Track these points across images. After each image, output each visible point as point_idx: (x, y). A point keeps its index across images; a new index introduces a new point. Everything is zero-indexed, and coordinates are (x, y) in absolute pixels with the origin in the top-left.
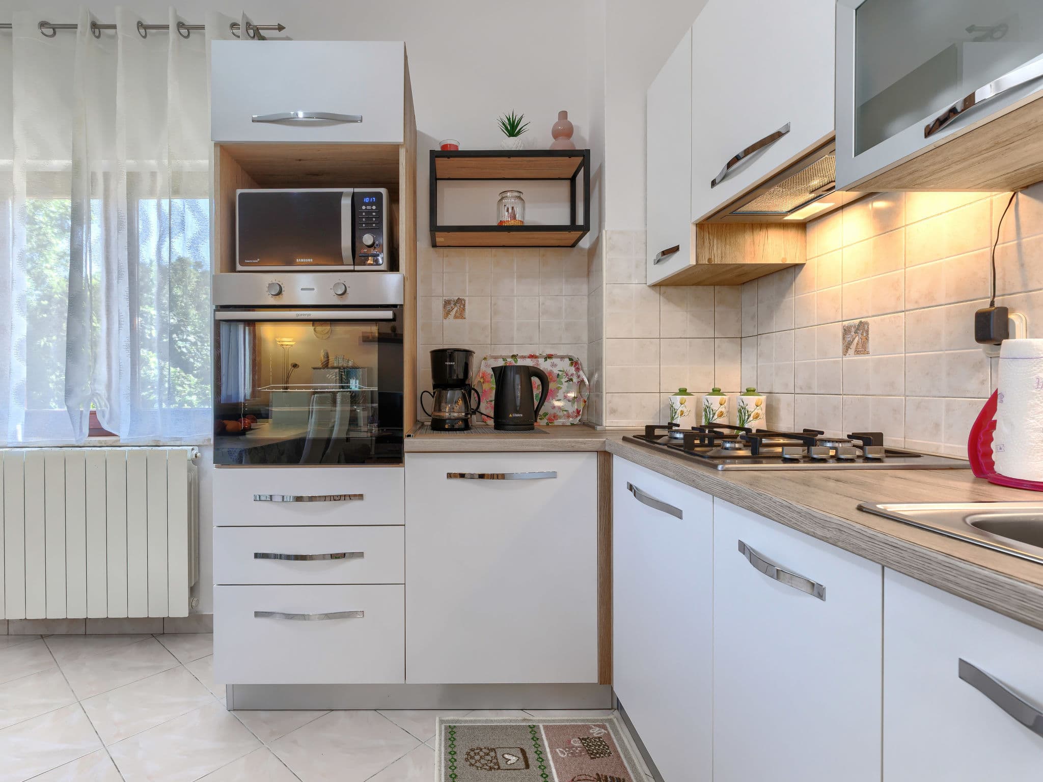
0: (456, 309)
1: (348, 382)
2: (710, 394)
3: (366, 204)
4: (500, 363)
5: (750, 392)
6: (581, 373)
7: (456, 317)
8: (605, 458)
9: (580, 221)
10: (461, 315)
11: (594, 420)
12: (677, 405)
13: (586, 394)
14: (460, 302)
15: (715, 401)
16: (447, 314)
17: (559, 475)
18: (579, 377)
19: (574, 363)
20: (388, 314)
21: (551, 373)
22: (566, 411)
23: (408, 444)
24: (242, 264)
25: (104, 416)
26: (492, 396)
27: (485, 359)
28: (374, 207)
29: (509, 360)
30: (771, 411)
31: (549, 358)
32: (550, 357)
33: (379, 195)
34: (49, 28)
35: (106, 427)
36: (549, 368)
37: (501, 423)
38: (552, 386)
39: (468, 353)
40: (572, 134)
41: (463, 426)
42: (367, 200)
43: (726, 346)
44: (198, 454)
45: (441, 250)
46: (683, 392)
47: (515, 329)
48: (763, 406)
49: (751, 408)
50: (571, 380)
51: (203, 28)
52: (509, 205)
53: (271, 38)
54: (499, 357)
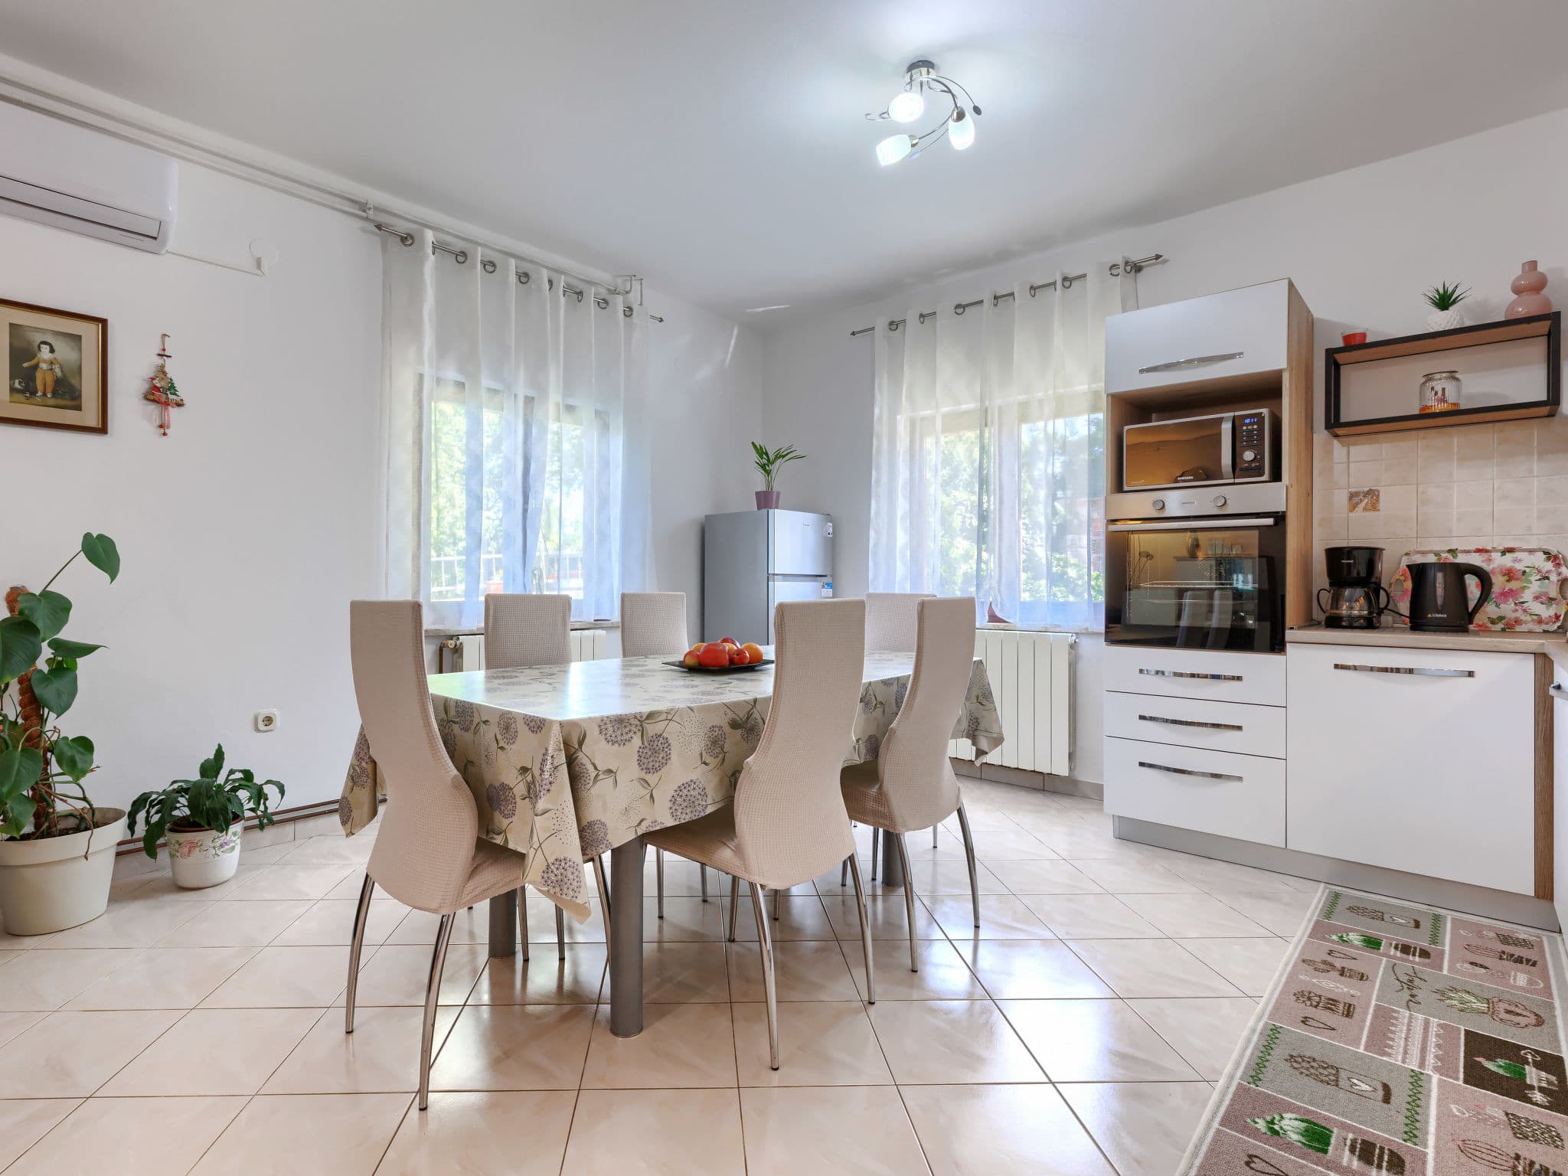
0: (1366, 500)
1: (1231, 579)
3: (1247, 425)
6: (1563, 569)
7: (1366, 510)
8: (1544, 661)
10: (1374, 507)
14: (1373, 495)
16: (1353, 507)
17: (1476, 674)
18: (1561, 574)
19: (1552, 557)
20: (1270, 521)
21: (1511, 569)
22: (1536, 615)
23: (1289, 635)
24: (1130, 485)
25: (997, 606)
26: (1407, 591)
27: (1407, 554)
28: (1255, 427)
29: (1444, 555)
31: (1508, 552)
32: (1513, 550)
33: (1259, 416)
34: (960, 308)
35: (999, 614)
36: (1509, 564)
37: (1418, 622)
38: (1512, 585)
39: (1373, 551)
40: (1545, 287)
41: (1365, 624)
42: (1248, 421)
44: (1077, 640)
45: (1344, 439)
47: (1455, 519)
50: (1547, 578)
51: (1084, 276)
52: (1439, 388)
53: (1148, 266)
54: (1431, 552)
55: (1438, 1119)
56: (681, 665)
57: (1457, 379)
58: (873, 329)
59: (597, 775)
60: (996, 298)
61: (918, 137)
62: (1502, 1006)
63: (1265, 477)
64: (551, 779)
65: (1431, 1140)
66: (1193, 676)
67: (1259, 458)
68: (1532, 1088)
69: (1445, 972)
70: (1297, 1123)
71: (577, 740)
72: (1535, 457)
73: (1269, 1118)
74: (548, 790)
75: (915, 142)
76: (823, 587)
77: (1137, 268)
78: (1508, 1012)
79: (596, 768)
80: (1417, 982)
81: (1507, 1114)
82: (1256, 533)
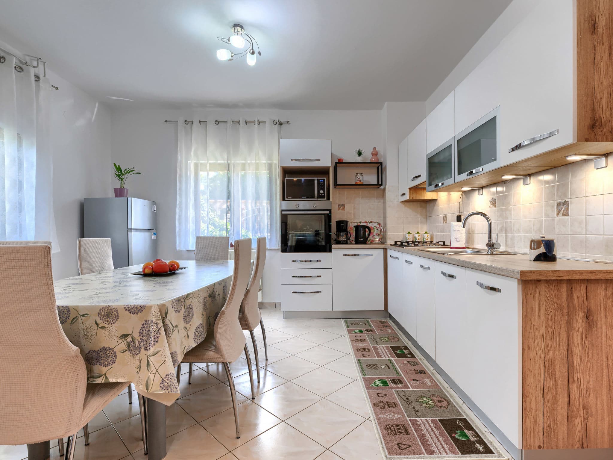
0: (342, 207)
2: (424, 233)
4: (356, 224)
5: (426, 233)
6: (381, 227)
7: (342, 210)
8: (385, 250)
9: (380, 183)
10: (344, 209)
11: (384, 241)
12: (407, 237)
13: (382, 234)
14: (343, 205)
15: (417, 235)
16: (339, 209)
17: (373, 255)
18: (380, 228)
19: (379, 224)
20: (328, 212)
21: (371, 227)
23: (334, 246)
24: (287, 198)
26: (354, 233)
27: (351, 223)
28: (323, 183)
29: (359, 223)
30: (432, 237)
32: (371, 222)
33: (324, 180)
34: (217, 122)
36: (371, 226)
37: (357, 242)
38: (372, 231)
39: (347, 222)
40: (377, 154)
41: (346, 243)
42: (321, 181)
43: (422, 219)
45: (337, 189)
46: (409, 233)
47: (360, 213)
48: (429, 236)
49: (426, 237)
50: (378, 229)
51: (265, 122)
52: (359, 177)
53: (284, 124)
54: (356, 222)
55: (399, 368)
56: (138, 274)
57: (362, 176)
58: (177, 121)
59: (173, 329)
60: (233, 122)
61: (234, 53)
62: (391, 338)
63: (325, 199)
64: (157, 335)
65: (402, 374)
66: (306, 261)
67: (324, 193)
68: (407, 354)
69: (377, 334)
70: (379, 381)
71: (164, 313)
72: (360, 198)
73: (374, 383)
74: (157, 341)
75: (233, 55)
76: (153, 235)
77: (281, 124)
78: (393, 339)
79: (172, 326)
80: (375, 338)
81: (408, 362)
82: (323, 216)
